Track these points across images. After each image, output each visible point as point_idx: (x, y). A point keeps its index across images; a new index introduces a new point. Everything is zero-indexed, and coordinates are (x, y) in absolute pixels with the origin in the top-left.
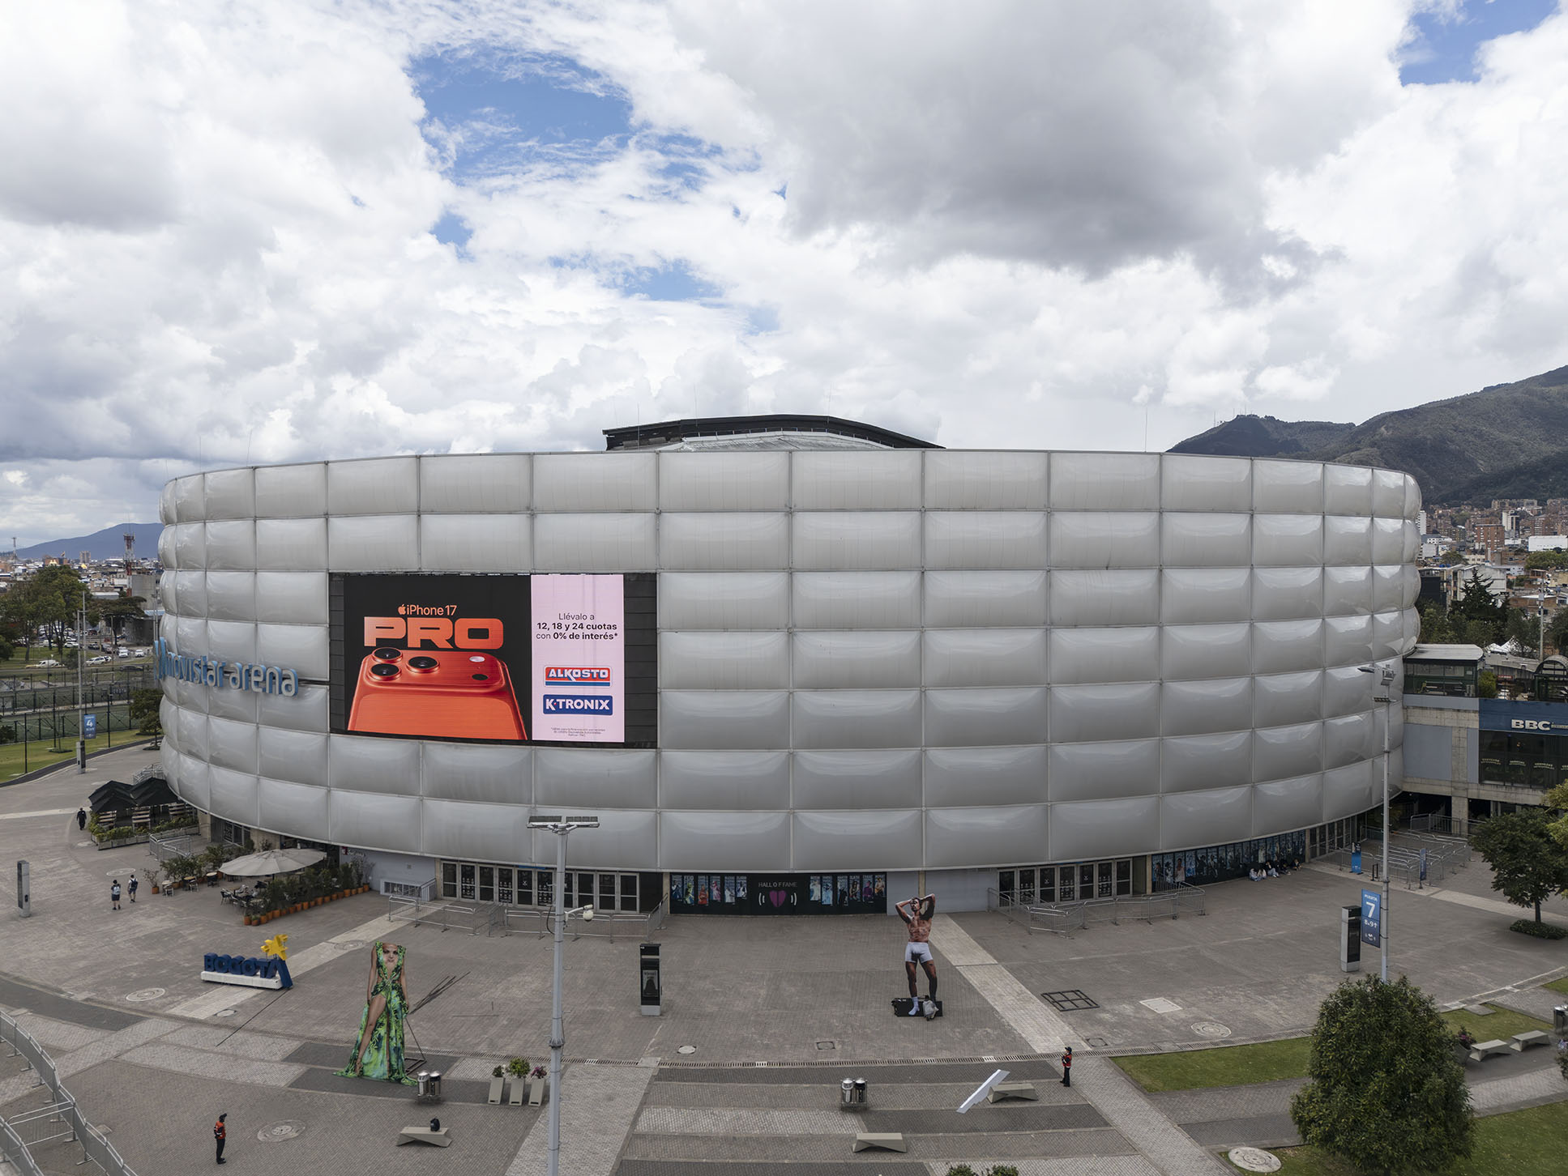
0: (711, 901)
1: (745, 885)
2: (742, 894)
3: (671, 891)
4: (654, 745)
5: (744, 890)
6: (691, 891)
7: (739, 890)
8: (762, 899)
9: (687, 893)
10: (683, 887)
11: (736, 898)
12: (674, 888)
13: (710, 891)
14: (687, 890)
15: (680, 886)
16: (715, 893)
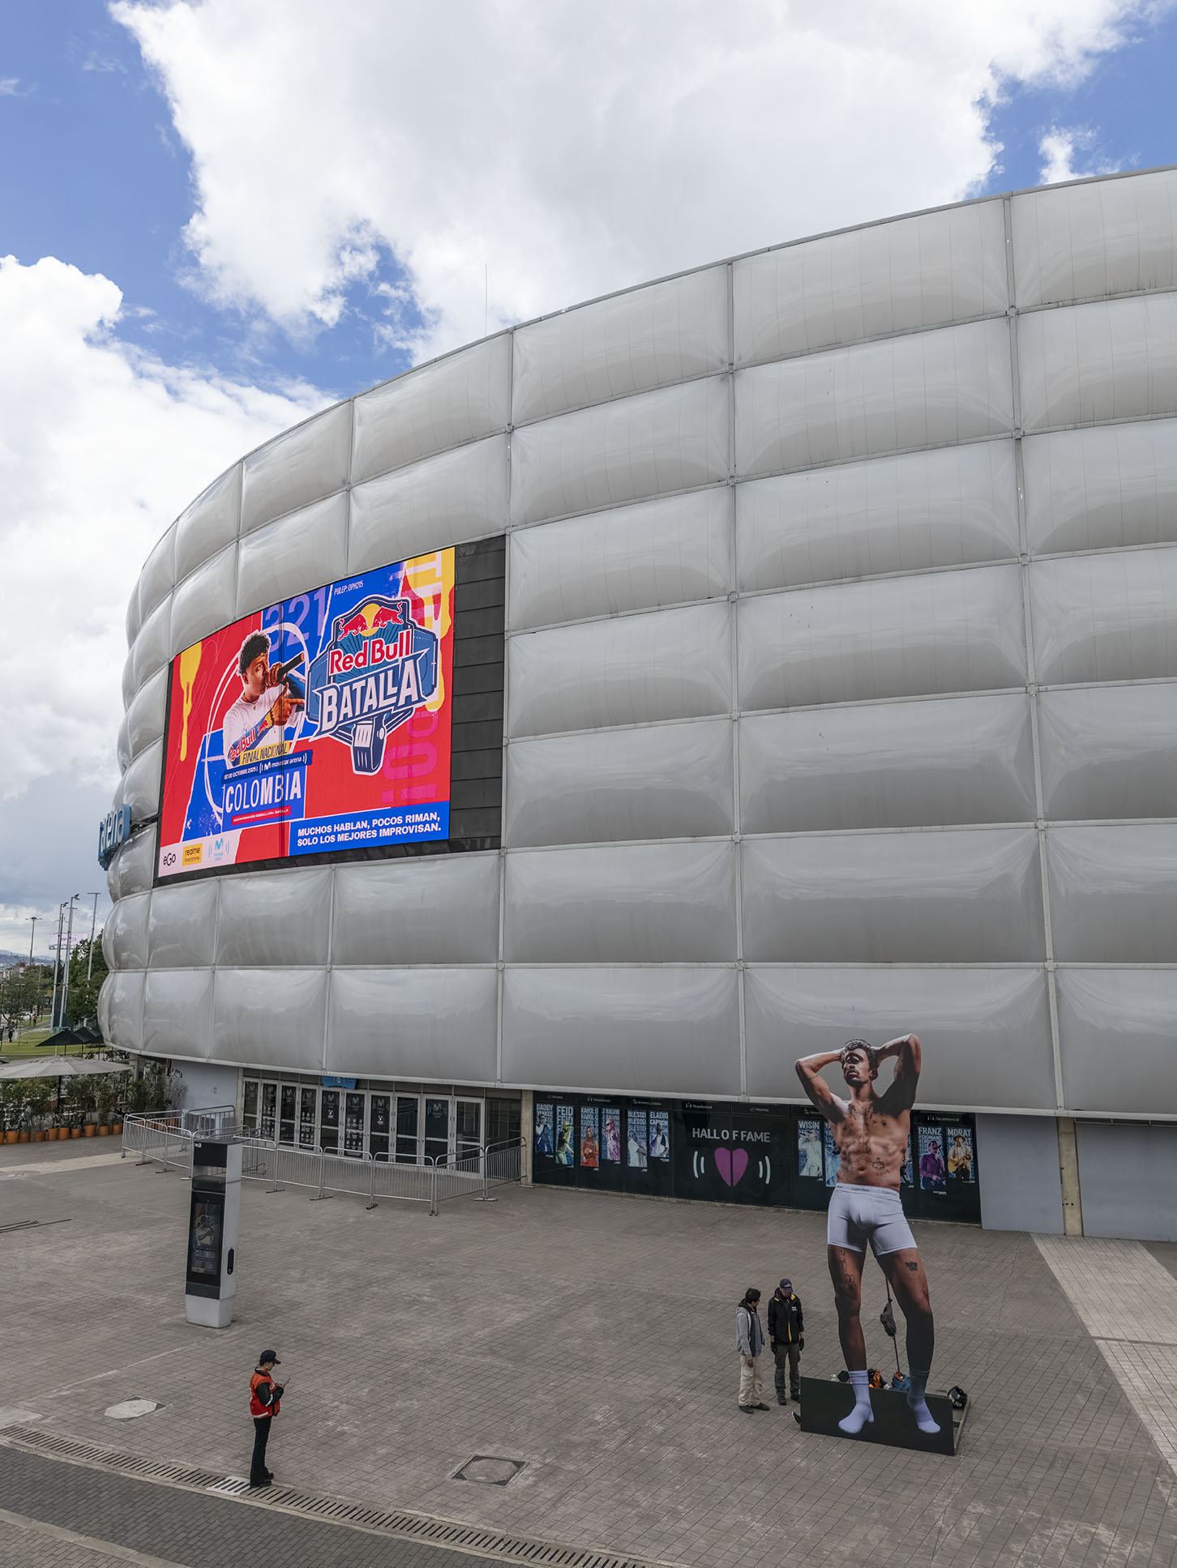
0: (604, 1162)
1: (666, 1131)
2: (659, 1150)
3: (535, 1136)
4: (496, 844)
5: (663, 1142)
6: (568, 1137)
7: (654, 1141)
8: (698, 1165)
9: (562, 1142)
10: (554, 1128)
11: (650, 1159)
12: (539, 1130)
13: (602, 1141)
14: (561, 1135)
15: (550, 1127)
16: (611, 1144)
